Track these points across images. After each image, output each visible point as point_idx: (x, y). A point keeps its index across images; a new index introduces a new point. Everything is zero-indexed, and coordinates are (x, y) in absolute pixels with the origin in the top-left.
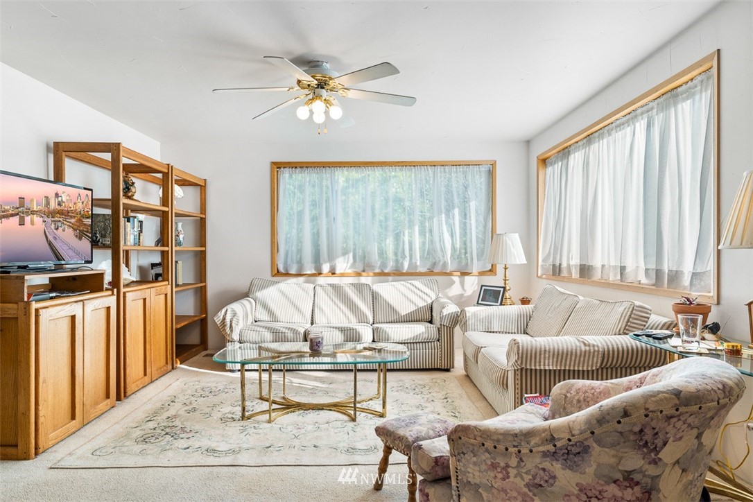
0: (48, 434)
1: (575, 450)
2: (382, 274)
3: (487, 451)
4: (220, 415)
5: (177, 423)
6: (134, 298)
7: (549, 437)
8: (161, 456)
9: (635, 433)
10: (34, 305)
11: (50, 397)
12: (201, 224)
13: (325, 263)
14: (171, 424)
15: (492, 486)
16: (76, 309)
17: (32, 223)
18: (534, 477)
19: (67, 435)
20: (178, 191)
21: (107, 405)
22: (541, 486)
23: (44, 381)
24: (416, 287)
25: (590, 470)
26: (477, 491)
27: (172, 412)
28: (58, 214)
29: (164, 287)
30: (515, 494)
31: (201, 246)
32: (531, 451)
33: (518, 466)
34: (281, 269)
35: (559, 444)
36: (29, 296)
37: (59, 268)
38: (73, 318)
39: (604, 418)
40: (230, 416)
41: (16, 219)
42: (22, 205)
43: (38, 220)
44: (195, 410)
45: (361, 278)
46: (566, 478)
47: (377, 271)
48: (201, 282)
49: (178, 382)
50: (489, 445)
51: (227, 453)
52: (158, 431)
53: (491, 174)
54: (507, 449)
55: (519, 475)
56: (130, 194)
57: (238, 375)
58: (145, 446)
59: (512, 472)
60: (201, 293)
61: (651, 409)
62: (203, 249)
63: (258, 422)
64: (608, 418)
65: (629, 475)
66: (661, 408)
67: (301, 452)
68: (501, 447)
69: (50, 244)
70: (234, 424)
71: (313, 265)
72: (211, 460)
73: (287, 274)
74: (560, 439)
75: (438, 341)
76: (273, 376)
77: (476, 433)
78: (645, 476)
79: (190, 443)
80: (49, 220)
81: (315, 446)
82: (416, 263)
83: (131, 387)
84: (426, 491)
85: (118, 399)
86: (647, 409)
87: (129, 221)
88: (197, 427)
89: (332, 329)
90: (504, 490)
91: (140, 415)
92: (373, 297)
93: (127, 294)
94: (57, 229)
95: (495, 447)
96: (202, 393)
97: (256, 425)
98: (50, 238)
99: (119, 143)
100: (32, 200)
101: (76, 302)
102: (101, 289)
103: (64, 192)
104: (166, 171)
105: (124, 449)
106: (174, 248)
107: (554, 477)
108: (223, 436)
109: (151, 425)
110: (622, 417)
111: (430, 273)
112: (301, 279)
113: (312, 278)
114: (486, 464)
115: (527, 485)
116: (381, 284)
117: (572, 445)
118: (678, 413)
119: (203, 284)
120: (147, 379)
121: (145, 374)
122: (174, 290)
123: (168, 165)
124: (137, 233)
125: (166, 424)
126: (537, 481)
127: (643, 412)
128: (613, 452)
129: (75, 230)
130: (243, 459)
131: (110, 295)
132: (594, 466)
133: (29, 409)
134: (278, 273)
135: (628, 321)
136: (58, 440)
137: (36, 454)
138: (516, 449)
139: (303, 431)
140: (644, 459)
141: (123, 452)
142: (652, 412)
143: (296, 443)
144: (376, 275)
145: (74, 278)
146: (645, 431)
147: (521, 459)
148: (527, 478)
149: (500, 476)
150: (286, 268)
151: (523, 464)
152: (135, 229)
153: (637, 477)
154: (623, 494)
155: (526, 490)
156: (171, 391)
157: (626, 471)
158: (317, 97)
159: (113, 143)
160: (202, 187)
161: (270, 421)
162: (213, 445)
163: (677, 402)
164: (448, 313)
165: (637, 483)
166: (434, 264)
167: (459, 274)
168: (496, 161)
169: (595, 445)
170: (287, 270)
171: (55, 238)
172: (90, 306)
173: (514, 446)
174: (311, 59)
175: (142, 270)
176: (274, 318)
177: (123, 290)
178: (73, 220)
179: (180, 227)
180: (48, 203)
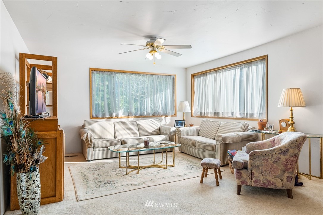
1: (286, 151)
2: (137, 117)
3: (263, 156)
7: (279, 149)
13: (114, 112)
15: (263, 165)
18: (275, 160)
22: (277, 161)
24: (153, 121)
26: (258, 167)
30: (269, 165)
32: (275, 153)
33: (272, 158)
46: (283, 158)
50: (264, 154)
53: (174, 79)
54: (269, 154)
55: (271, 160)
59: (269, 160)
67: (165, 179)
71: (109, 114)
73: (97, 118)
74: (282, 149)
77: (259, 152)
78: (297, 154)
84: (240, 172)
90: (267, 165)
92: (138, 126)
95: (266, 154)
107: (280, 158)
112: (104, 120)
113: (109, 119)
114: (262, 159)
115: (273, 162)
128: (293, 150)
132: (289, 154)
134: (93, 118)
135: (244, 128)
138: (271, 154)
140: (298, 150)
144: (135, 117)
147: (273, 156)
148: (273, 160)
149: (266, 161)
150: (96, 115)
151: (273, 157)
164: (173, 130)
165: (296, 156)
166: (155, 113)
167: (164, 116)
168: (176, 75)
169: (290, 149)
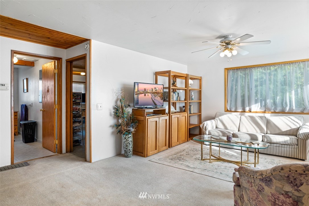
0: (150, 152)
2: (275, 112)
3: (246, 176)
4: (195, 157)
5: (182, 157)
6: (174, 117)
7: (261, 174)
8: (174, 164)
9: (286, 177)
10: (147, 117)
11: (150, 143)
12: (200, 92)
13: (247, 107)
14: (180, 157)
15: (249, 189)
16: (157, 119)
17: (148, 95)
18: (259, 187)
19: (154, 153)
20: (190, 82)
21: (165, 148)
22: (261, 191)
23: (149, 138)
24: (292, 119)
25: (274, 188)
26: (246, 190)
27: (182, 154)
28: (155, 93)
29: (185, 114)
30: (255, 193)
31: (200, 100)
32: (256, 178)
34: (229, 109)
35: (263, 176)
36: (146, 114)
37: (156, 108)
38: (156, 121)
39: (275, 169)
40: (198, 158)
41: (144, 94)
42: (145, 91)
43: (150, 95)
44: (189, 154)
45: (265, 114)
46: (267, 190)
47: (272, 111)
48: (200, 113)
49: (187, 146)
50: (247, 174)
51: (192, 168)
52: (176, 158)
54: (251, 176)
55: (254, 186)
56: (175, 85)
57: (209, 146)
58: (171, 161)
59: (253, 184)
60: (200, 116)
61: (292, 169)
62: (200, 101)
63: (206, 162)
64: (276, 169)
65: (287, 193)
66: (296, 170)
67: (215, 174)
68: (249, 175)
69: (153, 101)
70: (198, 161)
71: (242, 108)
72: (187, 169)
73: (231, 111)
75: (297, 145)
76: (220, 149)
77: (244, 169)
78: (293, 195)
79: (183, 163)
80: (153, 95)
81: (221, 173)
82: (293, 108)
83: (173, 144)
84: (235, 188)
85: (169, 147)
86: (290, 169)
87: (174, 93)
88: (187, 159)
89: (246, 134)
90: (252, 191)
91: (173, 153)
92: (267, 122)
93: (172, 116)
94: (155, 97)
95: (248, 175)
96: (193, 150)
97: (205, 163)
98: (153, 99)
99: (170, 71)
100: (148, 89)
101: (157, 117)
102: (165, 114)
103: (157, 87)
104: (186, 76)
105: (166, 160)
106: (189, 101)
107: (264, 188)
108: (193, 163)
109: (175, 156)
110: (281, 170)
111: (302, 113)
113: (242, 113)
114: (247, 180)
115: (257, 190)
116: (275, 117)
117: (267, 178)
118: (305, 173)
119: (200, 114)
120: (178, 143)
121: (178, 141)
122: (189, 115)
123: (187, 74)
124: (177, 97)
125: (179, 156)
126: (259, 189)
127: (288, 169)
128: (280, 183)
129: (160, 97)
130: (196, 171)
131: (167, 116)
133: (145, 144)
134: (227, 111)
136: (152, 154)
137: (147, 157)
138: (253, 176)
139: (220, 168)
140: (292, 188)
141: (166, 161)
142: (292, 170)
143: (215, 171)
144: (272, 113)
145: (159, 110)
146: (290, 177)
147: (254, 180)
148: (257, 187)
149: (250, 185)
150: (230, 109)
151: (255, 182)
152: (176, 96)
153: (290, 194)
154: (286, 200)
155: (257, 192)
156: (184, 148)
157: (286, 191)
158: (227, 48)
159: (169, 71)
160: (200, 79)
161: (210, 162)
162: (189, 165)
163: (304, 169)
164: (302, 132)
165: (291, 197)
166: (304, 109)
169: (273, 179)
170: (231, 110)
171: (155, 100)
172: (161, 119)
173: (253, 175)
174: (224, 35)
175: (180, 108)
176: (226, 128)
177: (171, 114)
178: (160, 95)
179: (193, 94)
180: (152, 90)
